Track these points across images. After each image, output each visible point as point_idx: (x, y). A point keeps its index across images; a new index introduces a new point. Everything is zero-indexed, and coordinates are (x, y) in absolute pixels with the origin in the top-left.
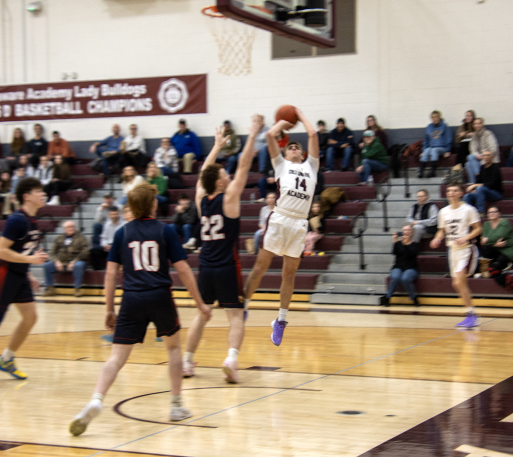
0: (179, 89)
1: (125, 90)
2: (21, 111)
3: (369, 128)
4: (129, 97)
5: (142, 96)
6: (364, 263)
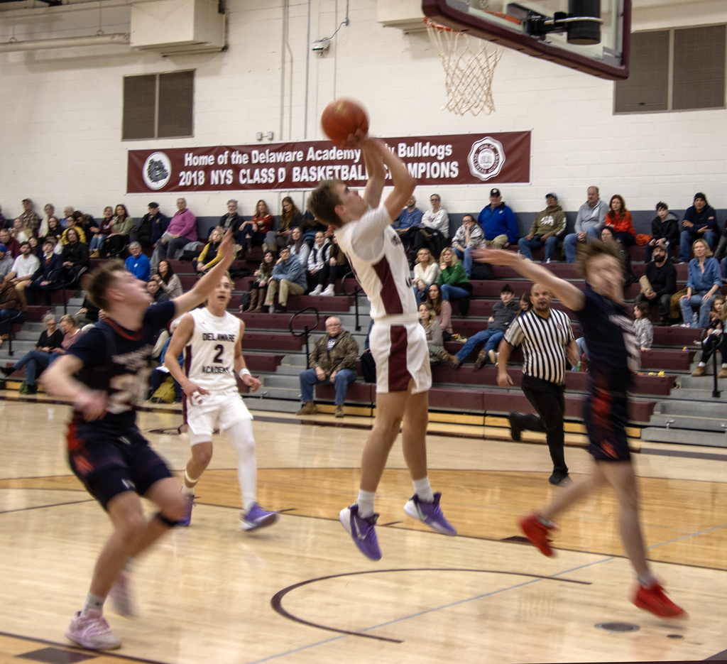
0: (495, 151)
1: (427, 150)
2: (298, 175)
4: (432, 159)
5: (447, 159)
6: (719, 389)
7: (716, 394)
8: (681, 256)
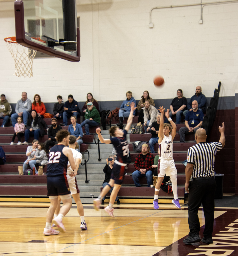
3: (88, 101)
6: (88, 180)
7: (87, 182)
8: (64, 123)
